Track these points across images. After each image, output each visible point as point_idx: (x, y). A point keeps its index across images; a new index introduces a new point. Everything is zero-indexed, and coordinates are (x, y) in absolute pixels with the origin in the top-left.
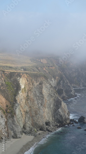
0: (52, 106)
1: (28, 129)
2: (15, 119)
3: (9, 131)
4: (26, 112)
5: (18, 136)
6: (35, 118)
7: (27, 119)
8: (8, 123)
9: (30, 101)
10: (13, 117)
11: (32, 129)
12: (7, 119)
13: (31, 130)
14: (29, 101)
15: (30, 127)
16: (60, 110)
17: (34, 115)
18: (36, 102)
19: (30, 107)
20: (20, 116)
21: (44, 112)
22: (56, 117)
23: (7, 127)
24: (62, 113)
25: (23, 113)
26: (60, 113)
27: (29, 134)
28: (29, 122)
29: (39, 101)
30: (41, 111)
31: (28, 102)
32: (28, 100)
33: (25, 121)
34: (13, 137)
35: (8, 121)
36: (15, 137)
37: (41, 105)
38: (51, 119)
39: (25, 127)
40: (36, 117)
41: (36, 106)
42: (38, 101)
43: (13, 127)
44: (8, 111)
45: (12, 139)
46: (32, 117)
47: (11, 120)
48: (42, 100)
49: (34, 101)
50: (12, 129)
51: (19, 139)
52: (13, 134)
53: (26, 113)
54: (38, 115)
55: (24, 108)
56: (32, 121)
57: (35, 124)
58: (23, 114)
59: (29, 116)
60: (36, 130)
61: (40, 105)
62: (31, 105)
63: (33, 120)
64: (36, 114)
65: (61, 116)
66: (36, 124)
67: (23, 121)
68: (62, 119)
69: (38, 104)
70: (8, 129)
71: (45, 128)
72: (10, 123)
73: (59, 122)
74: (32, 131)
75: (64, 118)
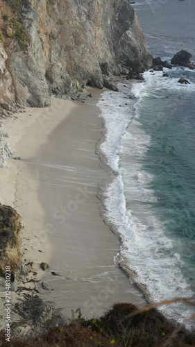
0: (109, 22)
1: (59, 81)
2: (30, 53)
3: (19, 86)
4: (51, 37)
5: (43, 100)
6: (75, 53)
7: (54, 56)
8: (13, 65)
9: (59, 5)
10: (24, 48)
11: (68, 82)
12: (9, 55)
13: (67, 85)
14: (55, 6)
15: (64, 76)
16: (130, 33)
17: (72, 44)
18: (74, 10)
19: (60, 23)
20: (38, 46)
21: (95, 37)
22: (120, 50)
23: (12, 75)
24: (135, 43)
25: (44, 38)
26: (130, 42)
27: (64, 96)
28: (60, 64)
29: (82, 7)
30: (88, 34)
31: (54, 9)
32: (53, 4)
33: (50, 60)
34: (31, 104)
35: (11, 58)
36: (36, 102)
37: (88, 17)
38: (109, 57)
39: (50, 76)
40: (78, 51)
41: (76, 19)
42: (79, 8)
43: (27, 76)
44: (10, 31)
45: (28, 109)
46: (68, 49)
47: (19, 57)
48: (89, 5)
49: (68, 7)
50: (26, 83)
51: (47, 109)
52: (28, 95)
53: (50, 39)
54: (83, 46)
55: (45, 24)
56: (67, 61)
57: (74, 70)
58: (44, 41)
59: (59, 48)
60: (80, 84)
61: (84, 18)
62: (61, 18)
63: (70, 58)
64: (78, 43)
65: (134, 50)
66: (78, 68)
67: (45, 59)
68: (136, 56)
69: (80, 15)
70: (13, 81)
71: (102, 80)
72: (18, 64)
73: (128, 64)
74: (68, 87)
75: (140, 54)
